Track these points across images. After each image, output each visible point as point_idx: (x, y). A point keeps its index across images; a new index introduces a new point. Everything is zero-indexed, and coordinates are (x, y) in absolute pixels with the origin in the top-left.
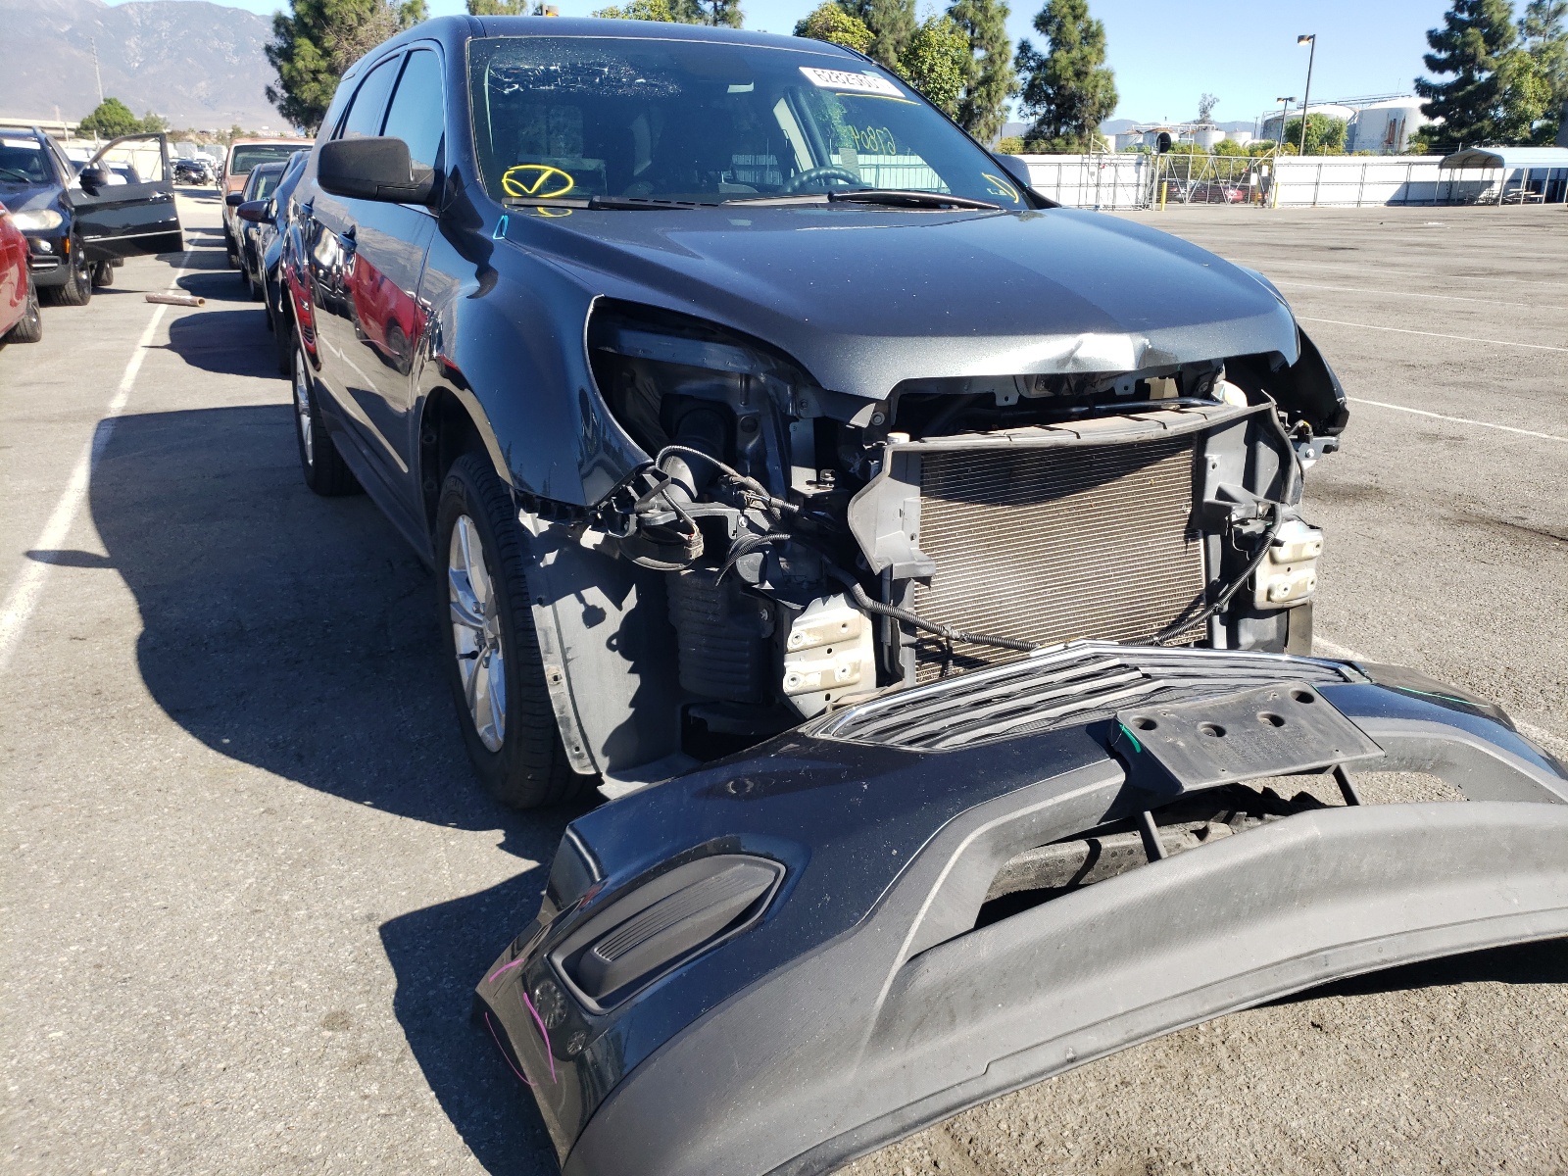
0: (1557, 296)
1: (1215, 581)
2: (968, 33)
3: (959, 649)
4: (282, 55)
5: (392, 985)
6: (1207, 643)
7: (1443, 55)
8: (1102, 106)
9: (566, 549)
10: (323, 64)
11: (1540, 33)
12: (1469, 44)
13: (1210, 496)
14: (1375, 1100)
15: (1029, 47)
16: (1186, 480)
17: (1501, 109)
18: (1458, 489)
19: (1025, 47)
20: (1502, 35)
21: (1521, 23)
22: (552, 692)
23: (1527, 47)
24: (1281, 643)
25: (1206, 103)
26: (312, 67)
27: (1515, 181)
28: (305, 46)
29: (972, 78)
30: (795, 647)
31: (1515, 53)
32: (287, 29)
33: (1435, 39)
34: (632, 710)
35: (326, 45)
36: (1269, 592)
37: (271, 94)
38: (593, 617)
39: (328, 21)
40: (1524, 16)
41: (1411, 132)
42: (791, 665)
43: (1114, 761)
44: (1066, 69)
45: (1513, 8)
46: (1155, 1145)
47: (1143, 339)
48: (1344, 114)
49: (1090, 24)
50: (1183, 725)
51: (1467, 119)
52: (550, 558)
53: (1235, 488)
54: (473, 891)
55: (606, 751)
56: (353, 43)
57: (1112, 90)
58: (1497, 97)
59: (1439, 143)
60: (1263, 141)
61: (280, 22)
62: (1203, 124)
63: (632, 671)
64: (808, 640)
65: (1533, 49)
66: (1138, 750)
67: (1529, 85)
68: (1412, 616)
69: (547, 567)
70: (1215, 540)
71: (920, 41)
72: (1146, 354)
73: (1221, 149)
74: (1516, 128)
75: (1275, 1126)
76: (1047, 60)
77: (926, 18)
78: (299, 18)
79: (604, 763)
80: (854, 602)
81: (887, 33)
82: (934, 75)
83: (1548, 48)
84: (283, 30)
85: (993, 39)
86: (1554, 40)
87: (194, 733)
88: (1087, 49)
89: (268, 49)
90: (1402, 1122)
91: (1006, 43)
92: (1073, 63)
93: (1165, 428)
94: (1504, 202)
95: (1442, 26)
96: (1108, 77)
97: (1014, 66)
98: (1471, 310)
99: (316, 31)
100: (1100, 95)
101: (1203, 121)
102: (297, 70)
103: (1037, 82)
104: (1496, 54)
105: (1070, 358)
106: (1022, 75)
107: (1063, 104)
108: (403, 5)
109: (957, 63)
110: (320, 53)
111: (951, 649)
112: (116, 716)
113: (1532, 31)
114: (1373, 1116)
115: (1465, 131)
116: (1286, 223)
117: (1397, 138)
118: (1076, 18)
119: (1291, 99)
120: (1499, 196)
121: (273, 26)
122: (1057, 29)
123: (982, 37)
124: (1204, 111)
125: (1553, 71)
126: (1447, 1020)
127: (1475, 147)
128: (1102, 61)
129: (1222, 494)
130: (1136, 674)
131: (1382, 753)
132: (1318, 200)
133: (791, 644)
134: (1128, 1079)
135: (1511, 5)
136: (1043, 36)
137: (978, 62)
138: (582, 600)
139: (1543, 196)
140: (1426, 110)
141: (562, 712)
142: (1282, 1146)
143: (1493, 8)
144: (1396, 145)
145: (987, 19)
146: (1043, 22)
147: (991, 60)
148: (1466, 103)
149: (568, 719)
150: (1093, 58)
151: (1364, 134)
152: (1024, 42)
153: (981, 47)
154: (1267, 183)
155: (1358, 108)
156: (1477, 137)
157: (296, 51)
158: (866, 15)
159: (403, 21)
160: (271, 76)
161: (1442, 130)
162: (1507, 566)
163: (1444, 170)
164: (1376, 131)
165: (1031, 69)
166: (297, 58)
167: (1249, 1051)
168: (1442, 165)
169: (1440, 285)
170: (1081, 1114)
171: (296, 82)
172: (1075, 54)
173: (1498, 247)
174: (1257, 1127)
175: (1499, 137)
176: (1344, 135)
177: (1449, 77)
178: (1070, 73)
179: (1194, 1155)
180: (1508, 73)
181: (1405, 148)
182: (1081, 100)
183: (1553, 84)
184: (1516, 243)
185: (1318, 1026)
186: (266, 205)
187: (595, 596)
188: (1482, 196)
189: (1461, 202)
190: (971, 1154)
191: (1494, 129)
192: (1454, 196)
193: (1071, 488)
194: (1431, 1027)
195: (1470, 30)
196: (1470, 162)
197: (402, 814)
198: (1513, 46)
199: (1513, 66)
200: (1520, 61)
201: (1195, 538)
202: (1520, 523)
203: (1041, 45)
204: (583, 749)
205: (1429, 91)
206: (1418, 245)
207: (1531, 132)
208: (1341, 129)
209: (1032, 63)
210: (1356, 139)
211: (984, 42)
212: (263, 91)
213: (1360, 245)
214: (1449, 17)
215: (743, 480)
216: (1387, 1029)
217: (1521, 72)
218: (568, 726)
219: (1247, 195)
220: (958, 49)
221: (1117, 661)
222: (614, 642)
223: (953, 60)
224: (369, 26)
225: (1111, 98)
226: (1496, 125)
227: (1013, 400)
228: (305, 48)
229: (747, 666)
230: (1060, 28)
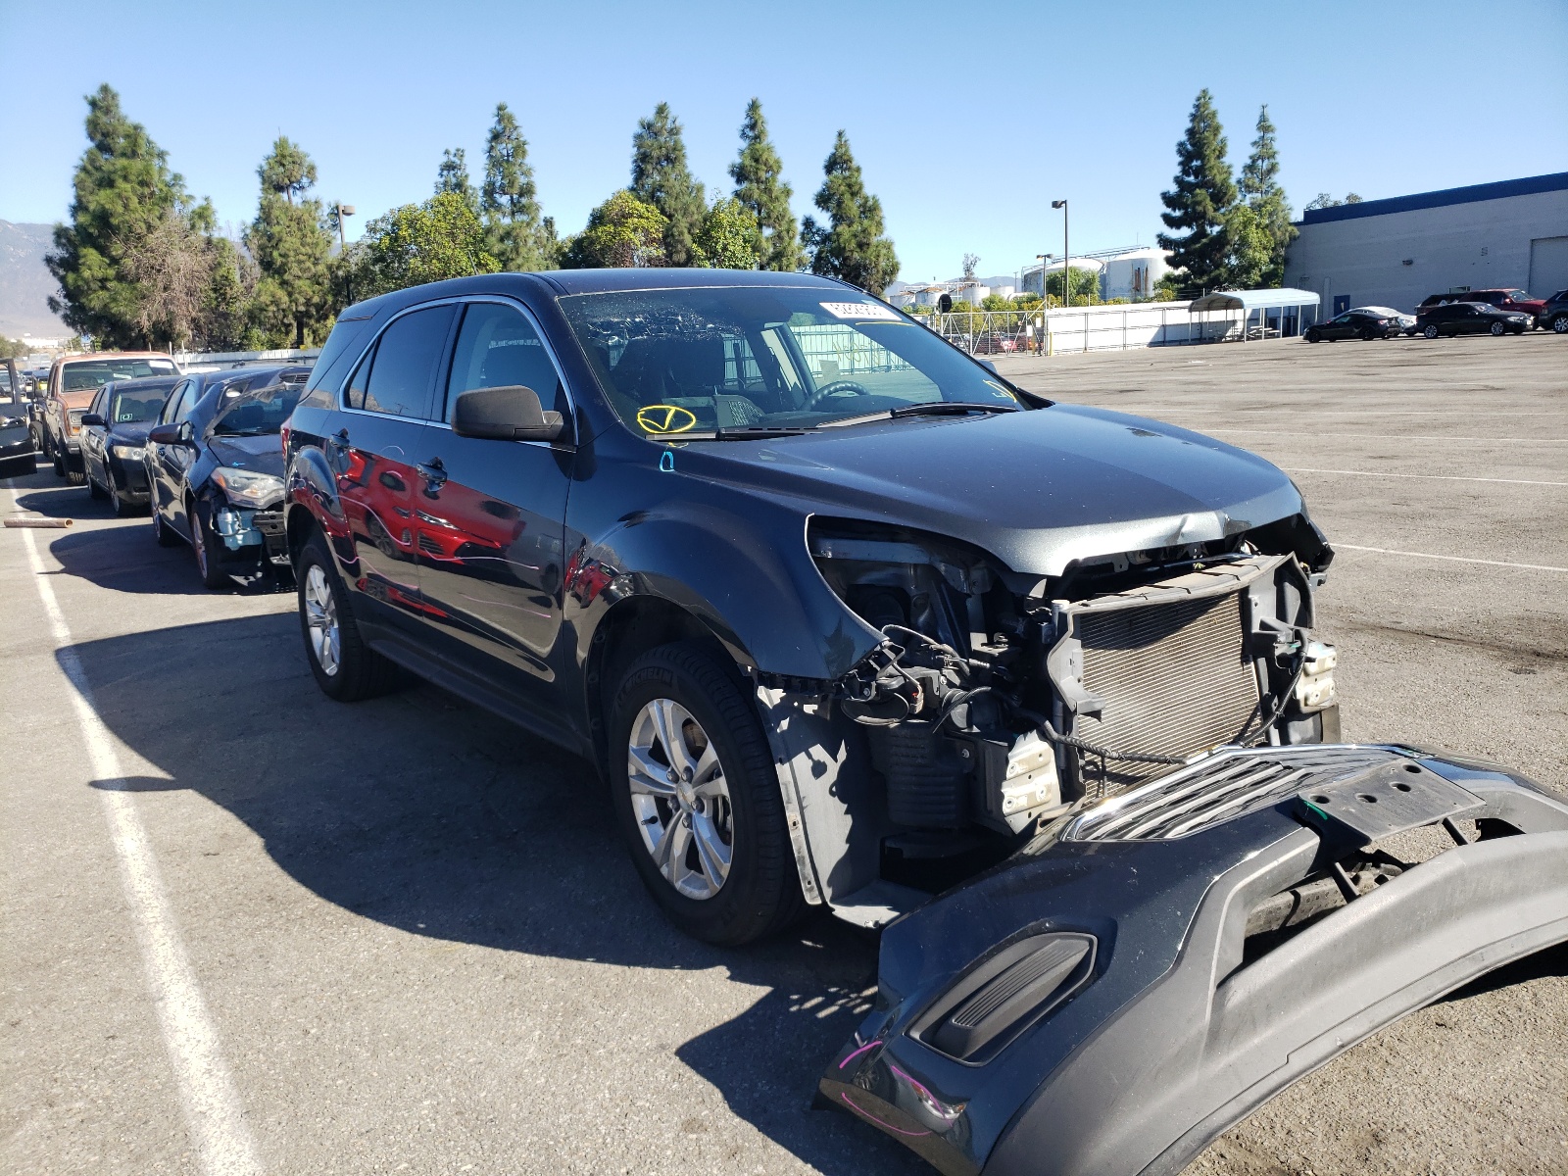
0: (1332, 424)
1: (1267, 695)
2: (755, 213)
3: (1112, 767)
4: (66, 266)
5: (718, 1095)
6: (1267, 744)
7: (1178, 213)
8: (885, 273)
9: (795, 716)
10: (111, 272)
11: (1257, 191)
12: (1199, 203)
13: (1256, 629)
14: (1507, 1067)
15: (813, 223)
16: (1236, 616)
17: (1233, 257)
18: (1336, 602)
19: (809, 223)
20: (1225, 194)
21: (1239, 182)
22: (792, 836)
23: (1247, 202)
24: (1320, 737)
25: (969, 262)
26: (100, 275)
27: (1253, 319)
28: (91, 256)
29: (764, 254)
30: (1012, 775)
31: (1238, 209)
32: (69, 240)
33: (1168, 200)
34: (848, 845)
35: (114, 253)
36: (1306, 699)
37: (53, 304)
38: (819, 769)
39: (115, 230)
40: (1242, 176)
41: (1155, 280)
42: (1008, 790)
43: (1307, 829)
44: (849, 241)
45: (1231, 169)
46: (1372, 1121)
47: (1223, 514)
48: (1094, 266)
49: (866, 199)
50: (1346, 798)
51: (1205, 267)
52: (785, 724)
53: (1272, 619)
54: (734, 1015)
55: (830, 883)
56: (143, 250)
57: (893, 258)
58: (1229, 247)
59: (1187, 290)
60: (1026, 294)
61: (60, 234)
62: (969, 282)
63: (847, 812)
64: (1019, 769)
65: (1252, 204)
66: (1325, 818)
67: (1254, 236)
68: (1353, 711)
69: (783, 732)
70: (1262, 661)
71: (711, 222)
72: (1228, 525)
73: (989, 305)
74: (1248, 273)
75: (1448, 1096)
76: (830, 234)
77: (715, 201)
78: (79, 228)
79: (828, 892)
80: (1044, 736)
81: (680, 217)
82: (728, 254)
83: (1266, 202)
84: (64, 241)
85: (781, 217)
86: (1270, 195)
87: (388, 922)
88: (866, 222)
89: (49, 260)
90: (1531, 1079)
91: (792, 221)
92: (855, 236)
93: (1238, 579)
94: (1248, 339)
95: (1173, 189)
96: (888, 246)
97: (800, 241)
98: (1268, 441)
99: (102, 241)
100: (883, 264)
101: (967, 279)
102: (83, 279)
103: (823, 255)
104: (1223, 210)
105: (1178, 533)
106: (808, 249)
107: (850, 274)
108: (193, 212)
109: (749, 242)
110: (108, 262)
111: (1104, 767)
112: (304, 915)
113: (1249, 189)
114: (1510, 1077)
115: (1205, 278)
116: (1067, 370)
117: (1143, 286)
118: (853, 194)
119: (1049, 256)
120: (1243, 332)
121: (53, 237)
122: (837, 206)
123: (769, 217)
124: (968, 270)
125: (1272, 222)
126: (1529, 1008)
127: (1216, 292)
128: (882, 233)
129: (1264, 625)
130: (1279, 767)
131: (1485, 803)
132: (1089, 345)
133: (1009, 775)
134: (1327, 1079)
135: (1229, 167)
136: (824, 212)
137: (767, 239)
138: (810, 756)
139: (1280, 331)
140: (1170, 261)
141: (799, 853)
142: (1459, 1108)
143: (1215, 171)
144: (1143, 292)
145: (772, 200)
146: (823, 200)
147: (779, 237)
148: (1203, 254)
149: (803, 858)
150: (873, 230)
151: (1114, 283)
152: (807, 219)
153: (769, 226)
154: (1041, 334)
155: (1106, 260)
156: (1216, 283)
157: (81, 261)
158: (658, 201)
159: (193, 227)
160: (54, 287)
161: (1185, 278)
162: (1405, 663)
163: (1193, 313)
164: (1125, 280)
165: (816, 243)
166: (83, 268)
167: (1402, 1048)
168: (1191, 309)
169: (1230, 420)
170: (1307, 1107)
171: (83, 291)
172: (856, 227)
173: (1261, 381)
174: (1436, 1098)
175: (1235, 282)
176: (1097, 285)
177: (1185, 232)
178: (853, 245)
179: (1403, 1123)
180: (1235, 226)
181: (1152, 294)
182: (866, 269)
183: (1274, 234)
184: (1274, 377)
185: (1442, 1025)
186: (179, 427)
187: (818, 752)
188: (1228, 334)
189: (1212, 340)
190: (1244, 1146)
191: (1229, 275)
192: (1205, 335)
193: (1165, 632)
194: (1521, 1014)
195: (1198, 191)
196: (1215, 305)
197: (629, 964)
198: (1237, 202)
199: (1238, 220)
200: (1244, 216)
201: (1248, 662)
202: (1398, 627)
203: (824, 220)
204: (814, 883)
205: (1171, 245)
206: (1193, 383)
207: (1261, 276)
208: (1094, 279)
209: (818, 238)
210: (1108, 287)
211: (772, 221)
212: (45, 301)
213: (1142, 387)
214: (1178, 181)
215: (939, 646)
216: (1491, 1019)
217: (1245, 225)
218: (804, 863)
219: (1022, 346)
220: (747, 229)
221: (1257, 760)
222: (834, 789)
223: (744, 239)
224: (157, 234)
225: (892, 266)
226: (1231, 271)
227: (1125, 568)
228: (91, 257)
229: (952, 797)
230: (839, 204)
